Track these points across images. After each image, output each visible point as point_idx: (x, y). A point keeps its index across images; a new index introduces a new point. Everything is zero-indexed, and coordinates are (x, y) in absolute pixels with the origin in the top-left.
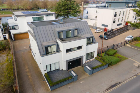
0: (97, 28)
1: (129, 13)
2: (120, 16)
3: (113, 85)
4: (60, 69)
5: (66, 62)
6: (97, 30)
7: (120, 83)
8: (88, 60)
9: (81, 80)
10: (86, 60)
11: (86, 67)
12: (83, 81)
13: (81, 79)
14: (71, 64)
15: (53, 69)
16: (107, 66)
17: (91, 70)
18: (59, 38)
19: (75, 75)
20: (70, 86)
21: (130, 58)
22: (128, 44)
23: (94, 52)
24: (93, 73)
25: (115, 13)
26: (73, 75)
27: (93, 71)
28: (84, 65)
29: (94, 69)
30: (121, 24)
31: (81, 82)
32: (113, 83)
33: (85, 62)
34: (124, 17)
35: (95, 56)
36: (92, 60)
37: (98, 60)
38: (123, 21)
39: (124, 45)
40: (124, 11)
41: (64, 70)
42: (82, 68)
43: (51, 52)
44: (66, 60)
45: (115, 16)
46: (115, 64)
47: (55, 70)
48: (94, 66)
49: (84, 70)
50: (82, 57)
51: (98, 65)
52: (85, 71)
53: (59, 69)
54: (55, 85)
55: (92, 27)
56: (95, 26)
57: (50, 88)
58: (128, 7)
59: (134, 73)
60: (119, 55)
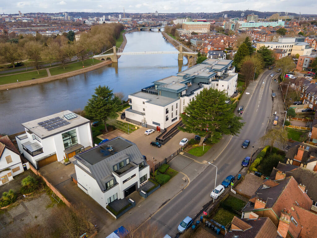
0: (147, 126)
1: (184, 102)
2: (172, 110)
3: (164, 203)
4: (119, 199)
5: (123, 192)
6: (148, 132)
7: (169, 200)
8: (142, 183)
9: (139, 205)
10: (140, 184)
11: (141, 192)
12: (141, 205)
13: (138, 203)
14: (127, 191)
15: (112, 200)
16: (160, 186)
17: (146, 194)
18: (114, 171)
19: (133, 201)
20: (130, 212)
21: (181, 171)
22: (181, 151)
23: (147, 174)
24: (148, 196)
25: (166, 109)
26: (132, 202)
27: (148, 194)
28: (139, 190)
29: (149, 192)
30: (176, 118)
31: (139, 207)
32: (164, 201)
33: (140, 186)
34: (178, 109)
35: (148, 177)
36: (146, 183)
37: (151, 181)
38: (178, 113)
39: (178, 154)
40: (177, 104)
41: (122, 199)
42: (138, 193)
43: (110, 186)
44: (123, 190)
45: (167, 112)
46: (167, 182)
47: (114, 201)
48: (148, 189)
49: (139, 194)
50: (137, 183)
51: (152, 187)
52: (141, 195)
53: (117, 199)
54: (119, 214)
55: (140, 124)
56: (145, 123)
57: (115, 217)
58: (181, 96)
59: (182, 187)
60: (171, 170)
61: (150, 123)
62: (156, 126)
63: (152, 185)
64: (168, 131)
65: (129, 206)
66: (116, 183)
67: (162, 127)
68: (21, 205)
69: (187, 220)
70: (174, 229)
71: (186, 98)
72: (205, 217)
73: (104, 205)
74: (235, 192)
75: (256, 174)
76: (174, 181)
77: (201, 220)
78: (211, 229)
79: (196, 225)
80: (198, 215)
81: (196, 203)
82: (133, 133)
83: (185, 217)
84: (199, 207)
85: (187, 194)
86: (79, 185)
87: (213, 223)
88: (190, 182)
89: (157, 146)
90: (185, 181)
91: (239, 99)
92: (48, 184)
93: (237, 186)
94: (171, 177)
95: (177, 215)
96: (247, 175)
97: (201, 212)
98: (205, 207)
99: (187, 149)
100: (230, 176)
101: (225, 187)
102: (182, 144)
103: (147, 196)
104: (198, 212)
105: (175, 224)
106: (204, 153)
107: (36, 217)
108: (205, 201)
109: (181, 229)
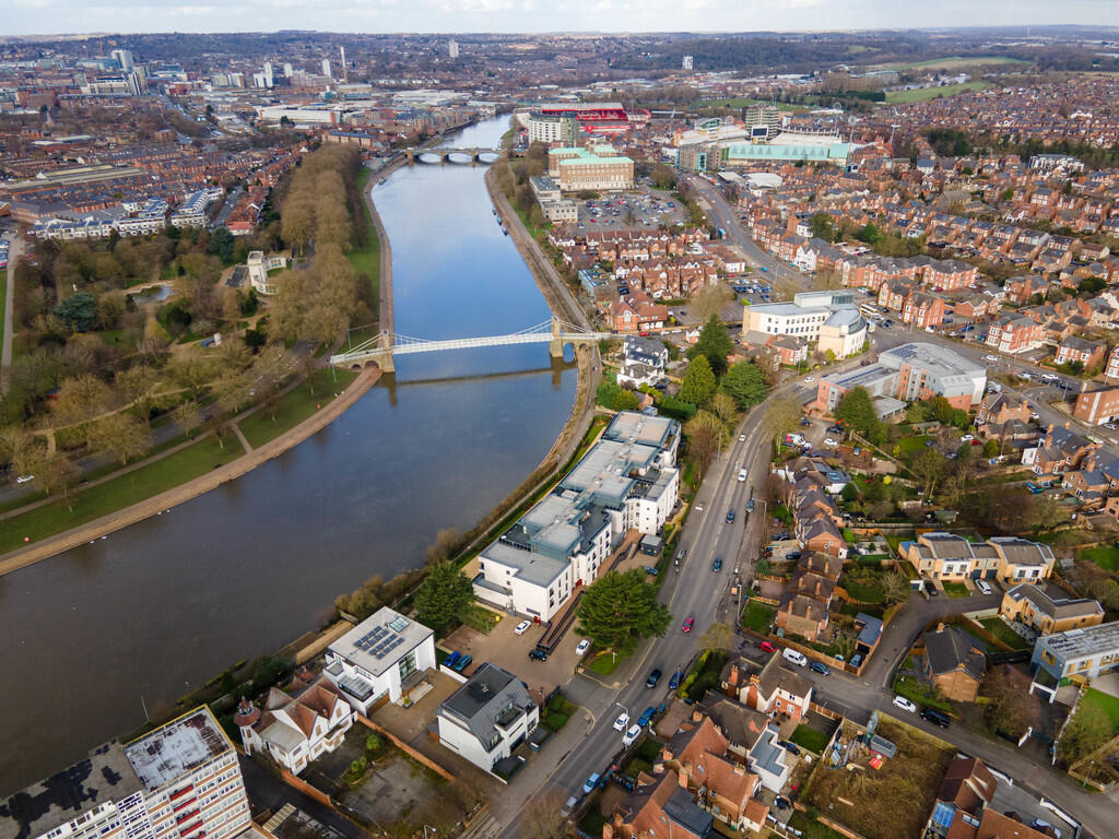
0: (516, 614)
2: (560, 586)
3: (564, 756)
4: (505, 758)
5: (509, 748)
6: (520, 629)
7: (570, 751)
8: (531, 732)
9: (532, 763)
10: (528, 733)
11: (531, 745)
13: (531, 761)
14: (514, 747)
15: (497, 760)
16: (554, 733)
18: (497, 723)
21: (582, 704)
22: (580, 667)
23: (536, 719)
25: (551, 589)
26: (522, 760)
27: (539, 746)
28: (528, 743)
29: (540, 743)
30: (566, 595)
32: (563, 754)
33: (528, 736)
34: (569, 580)
35: (538, 722)
36: (535, 730)
37: (541, 727)
38: (569, 586)
40: (567, 572)
41: (508, 757)
42: (527, 747)
43: (494, 744)
45: (551, 593)
46: (563, 726)
47: (499, 761)
48: (538, 738)
49: (529, 748)
50: (524, 733)
52: (531, 749)
53: (503, 758)
54: (509, 776)
55: (504, 609)
56: (511, 608)
57: (505, 782)
58: (574, 555)
59: (584, 732)
60: (568, 704)
61: (521, 609)
62: (533, 615)
63: (544, 733)
64: (555, 625)
65: (519, 766)
66: (500, 739)
67: (544, 618)
68: (375, 777)
69: (594, 778)
70: (579, 790)
71: (581, 556)
72: (615, 772)
73: (488, 767)
74: (654, 733)
75: (686, 702)
76: (574, 722)
77: (611, 776)
78: (623, 786)
79: (605, 782)
80: (607, 769)
81: (604, 753)
82: (494, 632)
83: (591, 774)
84: (608, 758)
85: (591, 742)
86: (441, 741)
87: (624, 779)
88: (595, 721)
89: (540, 658)
90: (589, 721)
91: (683, 522)
92: (398, 743)
93: (660, 724)
94: (569, 716)
95: (581, 773)
96: (675, 703)
97: (610, 766)
98: (616, 758)
99: (589, 661)
100: (650, 708)
101: (642, 728)
102: (580, 652)
103: (539, 750)
104: (607, 765)
105: (580, 784)
106: (616, 666)
107: (404, 790)
108: (616, 750)
109: (587, 789)
